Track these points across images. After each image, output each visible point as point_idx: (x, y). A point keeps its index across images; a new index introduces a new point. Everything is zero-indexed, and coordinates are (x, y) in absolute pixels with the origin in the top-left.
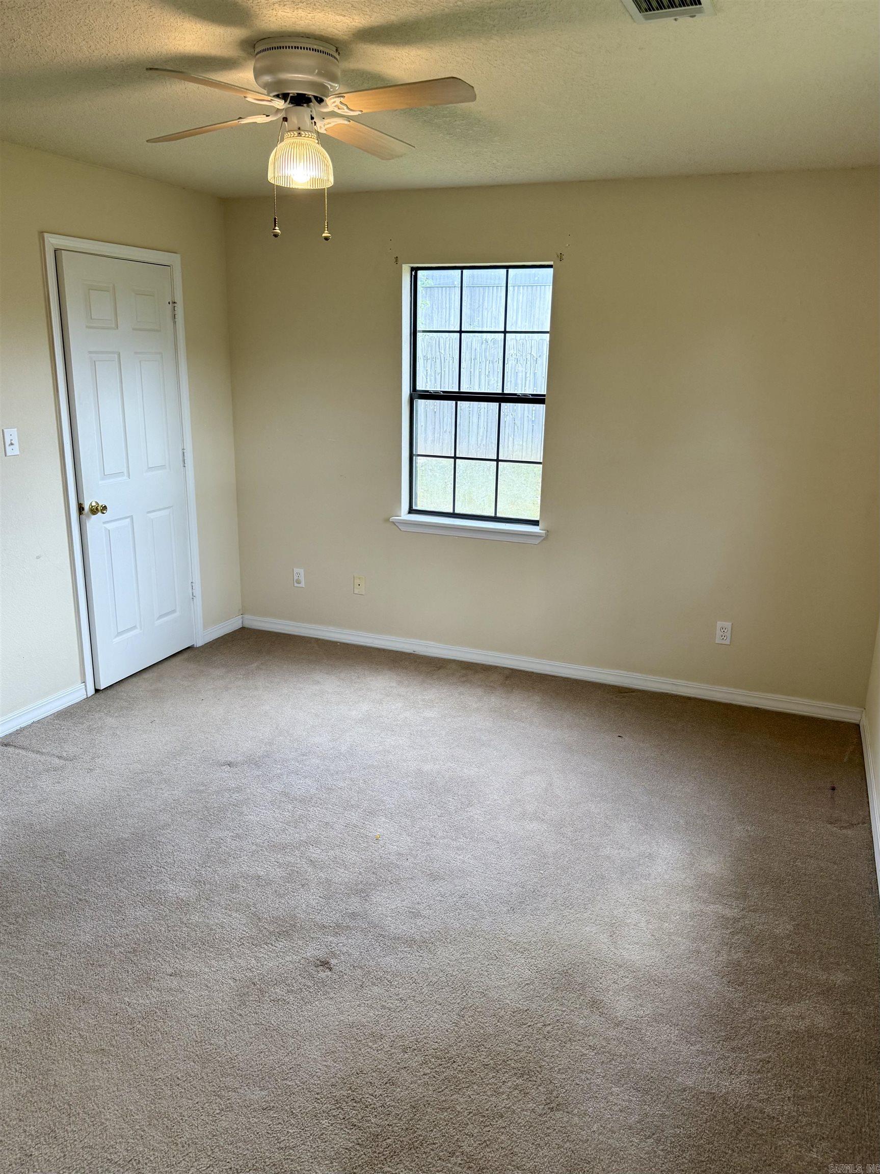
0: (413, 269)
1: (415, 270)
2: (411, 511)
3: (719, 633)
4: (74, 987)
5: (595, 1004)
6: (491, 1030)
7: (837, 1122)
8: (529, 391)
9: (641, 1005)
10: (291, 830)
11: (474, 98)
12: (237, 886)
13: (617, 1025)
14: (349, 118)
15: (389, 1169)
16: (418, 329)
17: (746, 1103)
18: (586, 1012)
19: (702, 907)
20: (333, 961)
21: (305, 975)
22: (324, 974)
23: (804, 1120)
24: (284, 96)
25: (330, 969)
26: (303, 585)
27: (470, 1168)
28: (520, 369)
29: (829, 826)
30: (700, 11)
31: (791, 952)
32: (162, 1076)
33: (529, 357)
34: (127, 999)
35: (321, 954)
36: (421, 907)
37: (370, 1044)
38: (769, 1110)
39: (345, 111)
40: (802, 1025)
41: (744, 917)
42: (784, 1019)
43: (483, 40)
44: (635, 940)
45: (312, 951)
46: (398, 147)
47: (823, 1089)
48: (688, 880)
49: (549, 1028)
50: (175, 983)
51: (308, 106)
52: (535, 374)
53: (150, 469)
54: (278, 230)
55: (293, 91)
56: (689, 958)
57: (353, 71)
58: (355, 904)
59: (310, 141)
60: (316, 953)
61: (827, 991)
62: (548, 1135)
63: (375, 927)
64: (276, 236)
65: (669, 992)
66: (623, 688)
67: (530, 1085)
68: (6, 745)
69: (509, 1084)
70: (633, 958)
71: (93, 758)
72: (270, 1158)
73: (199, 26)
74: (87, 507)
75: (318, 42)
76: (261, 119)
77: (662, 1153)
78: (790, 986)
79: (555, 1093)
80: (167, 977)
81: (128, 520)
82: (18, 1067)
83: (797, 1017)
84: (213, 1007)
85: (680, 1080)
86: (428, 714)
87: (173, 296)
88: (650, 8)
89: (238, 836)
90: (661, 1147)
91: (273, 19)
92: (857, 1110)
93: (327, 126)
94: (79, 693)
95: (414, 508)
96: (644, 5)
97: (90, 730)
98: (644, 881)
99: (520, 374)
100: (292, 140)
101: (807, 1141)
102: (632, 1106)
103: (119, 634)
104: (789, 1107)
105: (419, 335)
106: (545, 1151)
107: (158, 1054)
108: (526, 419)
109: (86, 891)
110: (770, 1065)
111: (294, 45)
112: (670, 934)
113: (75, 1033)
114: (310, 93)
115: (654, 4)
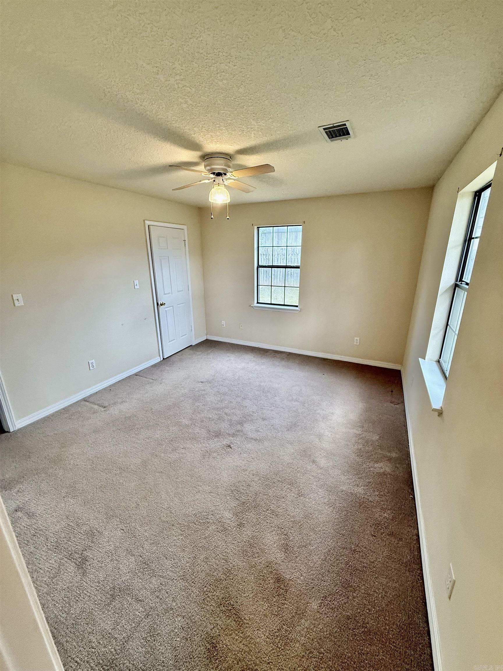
0: (258, 227)
1: (258, 228)
2: (258, 303)
3: (355, 341)
4: (154, 452)
5: (314, 462)
6: (281, 469)
7: (393, 504)
8: (295, 265)
9: (329, 462)
10: (220, 403)
11: (274, 171)
12: (203, 421)
13: (321, 469)
14: (234, 180)
15: (248, 514)
16: (259, 246)
17: (363, 496)
18: (311, 464)
19: (349, 430)
20: (232, 446)
21: (223, 449)
22: (229, 450)
23: (382, 503)
24: (214, 173)
25: (231, 448)
26: (224, 326)
27: (273, 515)
28: (293, 257)
29: (391, 404)
30: (350, 137)
31: (378, 446)
32: (179, 481)
33: (295, 253)
34: (169, 456)
35: (228, 443)
36: (259, 429)
37: (243, 473)
38: (370, 499)
39: (233, 177)
40: (382, 471)
41: (363, 434)
42: (375, 468)
43: (277, 151)
44: (327, 440)
45: (226, 442)
46: (251, 189)
47: (389, 492)
48: (344, 421)
49: (299, 469)
50: (183, 451)
51: (222, 176)
52: (297, 259)
53: (178, 291)
54: (212, 217)
55: (216, 172)
56: (344, 447)
57: (236, 164)
58: (239, 427)
59: (222, 188)
60: (227, 442)
61: (390, 459)
62: (298, 505)
63: (245, 435)
64: (212, 218)
65: (338, 458)
66: (325, 358)
67: (293, 487)
68: (137, 375)
69: (286, 487)
70: (326, 447)
71: (162, 380)
72: (211, 509)
73: (186, 151)
74: (159, 304)
75: (224, 155)
76: (207, 181)
77: (335, 512)
78: (378, 457)
79: (301, 491)
80: (181, 449)
81: (172, 307)
82: (136, 476)
83: (380, 468)
84: (195, 459)
85: (341, 488)
86: (262, 367)
87: (184, 238)
88: (333, 137)
89: (204, 405)
90: (335, 510)
91: (209, 148)
92: (400, 500)
93: (228, 183)
94: (158, 359)
95: (259, 302)
96: (331, 136)
97: (161, 371)
98: (330, 421)
99: (293, 259)
100: (217, 187)
101: (383, 510)
102: (326, 496)
103: (170, 342)
104: (377, 498)
105: (260, 248)
106: (297, 510)
107: (178, 474)
108: (295, 273)
109: (158, 421)
110: (371, 484)
111: (216, 156)
112: (338, 439)
113: (153, 466)
114: (222, 172)
115: (334, 136)
